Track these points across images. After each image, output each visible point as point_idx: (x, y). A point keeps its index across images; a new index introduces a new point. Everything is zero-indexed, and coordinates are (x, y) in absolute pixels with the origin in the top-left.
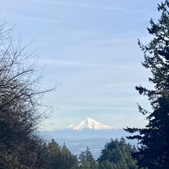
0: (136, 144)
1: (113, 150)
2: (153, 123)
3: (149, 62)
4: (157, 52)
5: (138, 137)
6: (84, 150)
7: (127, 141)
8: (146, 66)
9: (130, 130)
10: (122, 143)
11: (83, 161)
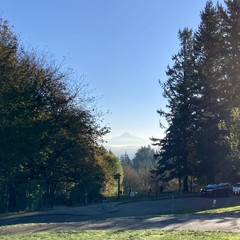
0: (157, 149)
1: (143, 153)
2: (168, 135)
3: (166, 94)
4: (172, 88)
5: (159, 145)
6: (123, 153)
7: (152, 147)
8: (165, 96)
9: (154, 140)
10: (148, 149)
11: (122, 161)
